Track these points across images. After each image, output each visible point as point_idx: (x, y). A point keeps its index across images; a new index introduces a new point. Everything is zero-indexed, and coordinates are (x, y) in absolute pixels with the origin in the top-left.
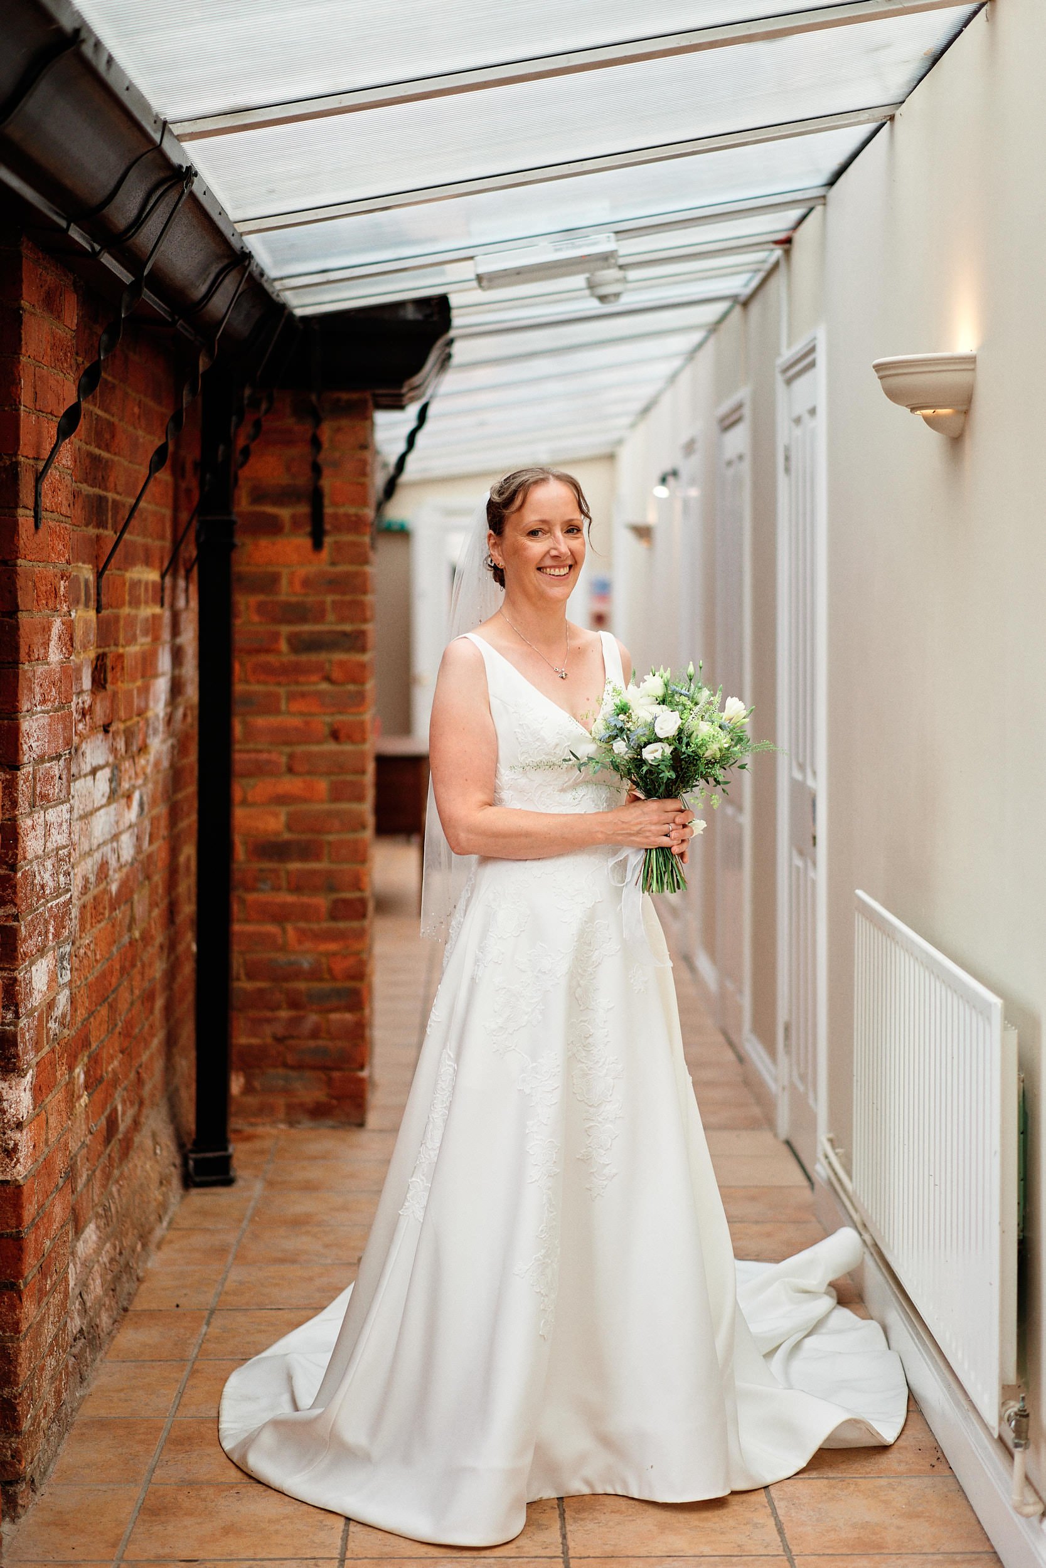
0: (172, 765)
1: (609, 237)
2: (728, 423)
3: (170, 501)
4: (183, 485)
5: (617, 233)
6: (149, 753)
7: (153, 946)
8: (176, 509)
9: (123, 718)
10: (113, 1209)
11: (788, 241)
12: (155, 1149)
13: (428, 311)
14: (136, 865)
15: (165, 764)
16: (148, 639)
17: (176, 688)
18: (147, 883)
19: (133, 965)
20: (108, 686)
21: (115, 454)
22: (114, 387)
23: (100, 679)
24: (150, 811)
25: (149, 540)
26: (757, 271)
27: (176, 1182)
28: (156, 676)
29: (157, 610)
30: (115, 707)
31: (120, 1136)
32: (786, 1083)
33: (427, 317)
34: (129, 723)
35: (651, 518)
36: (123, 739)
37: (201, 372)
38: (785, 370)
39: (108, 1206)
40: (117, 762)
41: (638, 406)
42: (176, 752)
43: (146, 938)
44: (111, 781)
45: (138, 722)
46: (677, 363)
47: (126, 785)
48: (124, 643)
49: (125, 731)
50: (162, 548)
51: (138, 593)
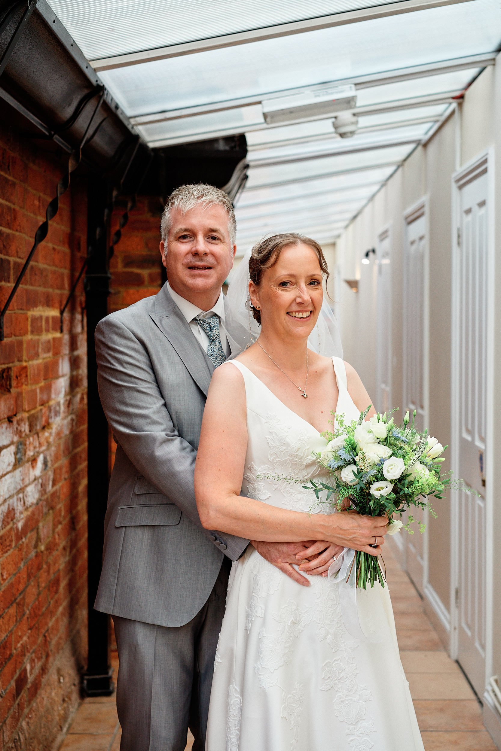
0: (72, 432)
1: (351, 87)
2: (411, 220)
3: (68, 265)
4: (79, 255)
5: (356, 84)
6: (52, 428)
7: (57, 550)
8: (73, 269)
9: (27, 409)
10: (22, 740)
11: (462, 97)
12: (59, 679)
13: (233, 144)
14: (41, 503)
15: (66, 432)
16: (50, 354)
17: (74, 383)
18: (51, 511)
19: (39, 568)
20: (13, 390)
21: (17, 231)
22: (14, 184)
23: (6, 384)
24: (53, 465)
25: (50, 290)
26: (437, 121)
27: (75, 696)
28: (57, 377)
29: (58, 335)
30: (19, 403)
31: (29, 686)
32: (457, 626)
33: (232, 148)
34: (33, 412)
35: (358, 277)
36: (27, 424)
37: (70, 171)
38: (458, 181)
39: (17, 738)
40: (22, 439)
41: (350, 215)
42: (74, 423)
43: (50, 548)
44: (16, 454)
45: (41, 410)
46: (375, 188)
47: (30, 453)
48: (27, 359)
49: (28, 418)
50: (61, 295)
51: (39, 325)
